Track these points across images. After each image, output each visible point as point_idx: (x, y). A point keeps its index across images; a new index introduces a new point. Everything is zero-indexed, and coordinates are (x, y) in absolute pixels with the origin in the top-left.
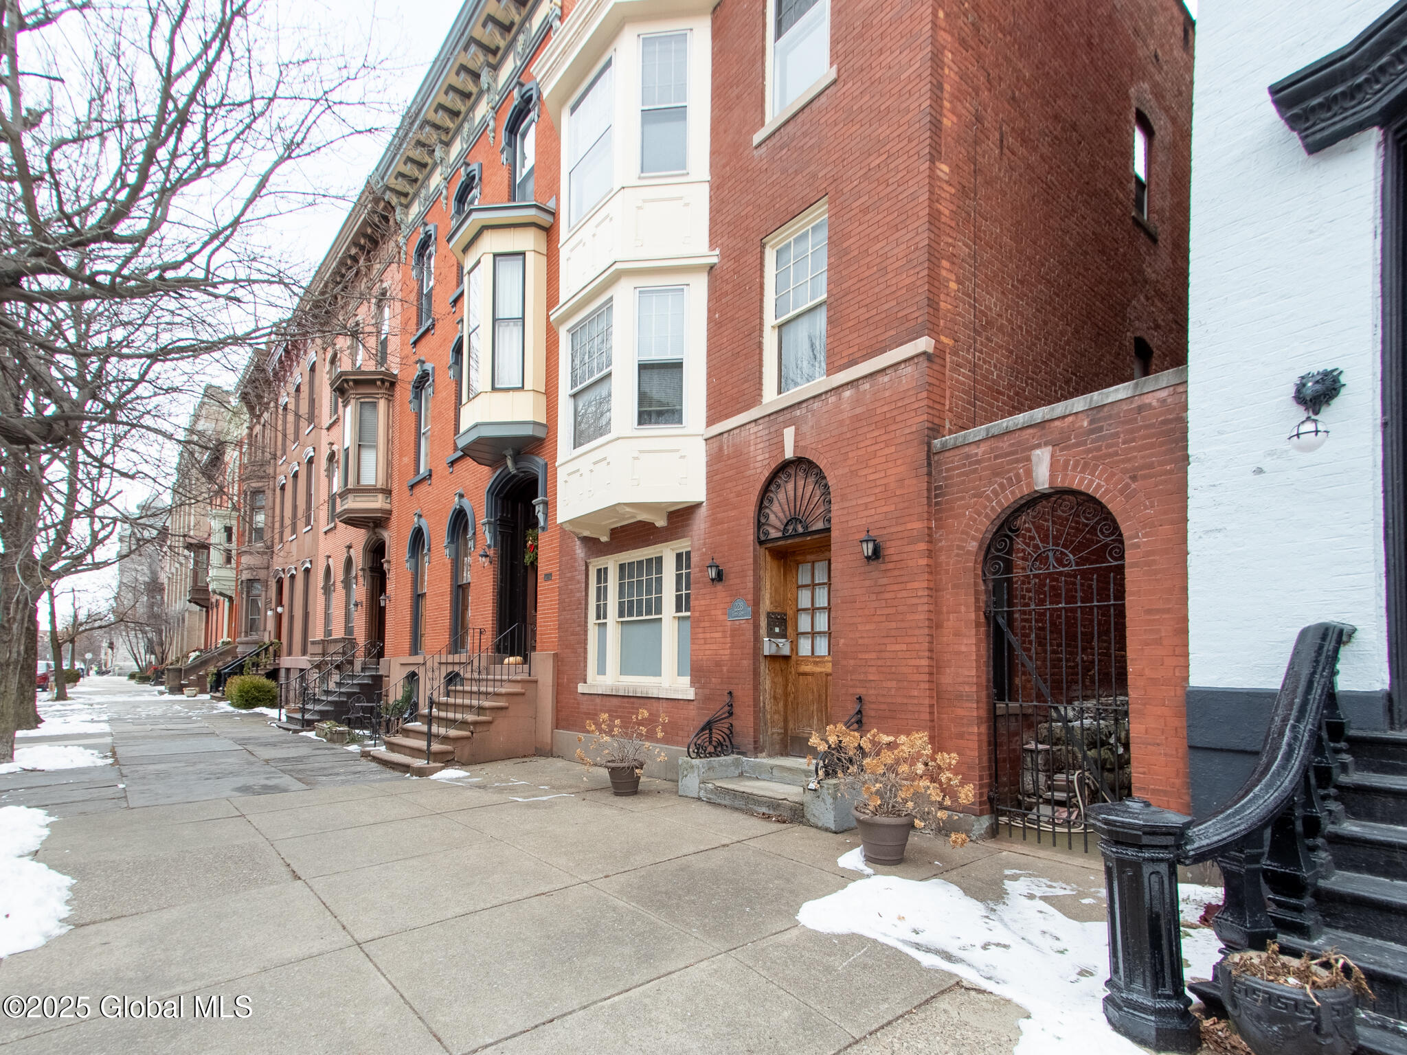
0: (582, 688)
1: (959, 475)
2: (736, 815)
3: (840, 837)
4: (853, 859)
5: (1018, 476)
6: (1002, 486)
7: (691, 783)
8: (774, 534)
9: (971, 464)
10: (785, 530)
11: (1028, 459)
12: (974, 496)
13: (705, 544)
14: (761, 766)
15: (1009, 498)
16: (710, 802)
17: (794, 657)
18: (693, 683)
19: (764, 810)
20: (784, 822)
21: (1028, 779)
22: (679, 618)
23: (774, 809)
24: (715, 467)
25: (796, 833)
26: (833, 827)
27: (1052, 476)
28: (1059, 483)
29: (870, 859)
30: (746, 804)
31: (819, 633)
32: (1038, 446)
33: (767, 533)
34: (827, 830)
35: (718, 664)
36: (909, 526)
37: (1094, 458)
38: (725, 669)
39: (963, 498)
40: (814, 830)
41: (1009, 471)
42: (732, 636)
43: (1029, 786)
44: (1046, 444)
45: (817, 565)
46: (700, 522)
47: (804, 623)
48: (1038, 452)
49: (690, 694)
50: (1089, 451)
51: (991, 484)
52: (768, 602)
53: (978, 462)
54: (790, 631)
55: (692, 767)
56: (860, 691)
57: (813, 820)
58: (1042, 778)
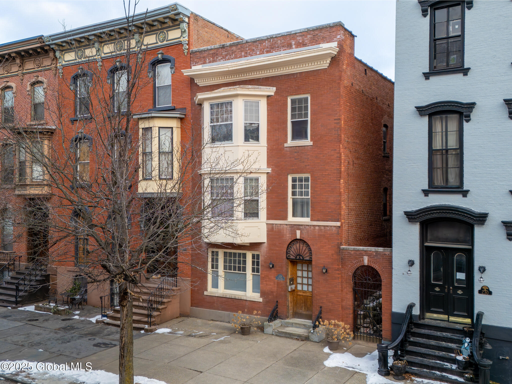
0: (206, 293)
1: (347, 257)
2: (288, 339)
3: (320, 344)
4: (327, 350)
5: (360, 260)
6: (357, 262)
7: (269, 330)
8: (292, 257)
9: (350, 255)
10: (296, 257)
11: (363, 258)
12: (351, 262)
13: (266, 255)
14: (288, 323)
15: (359, 265)
16: (276, 335)
17: (296, 290)
18: (261, 297)
19: (296, 337)
20: (304, 341)
21: (359, 321)
22: (253, 274)
23: (300, 337)
24: (270, 233)
25: (309, 344)
26: (317, 341)
27: (368, 263)
28: (369, 264)
29: (331, 349)
30: (290, 336)
31: (305, 284)
32: (365, 255)
33: (289, 256)
34: (316, 342)
35: (272, 292)
36: (334, 266)
37: (376, 262)
38: (275, 294)
39: (348, 262)
40: (312, 342)
41: (358, 259)
42: (278, 285)
43: (359, 323)
44: (367, 256)
45: (303, 265)
46: (264, 249)
47: (299, 280)
48: (365, 257)
49: (261, 300)
50: (375, 260)
51: (355, 261)
52: (289, 275)
53: (352, 255)
54: (295, 282)
55: (270, 325)
56: (321, 305)
57: (312, 340)
58: (362, 321)
